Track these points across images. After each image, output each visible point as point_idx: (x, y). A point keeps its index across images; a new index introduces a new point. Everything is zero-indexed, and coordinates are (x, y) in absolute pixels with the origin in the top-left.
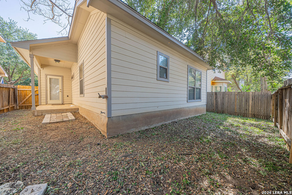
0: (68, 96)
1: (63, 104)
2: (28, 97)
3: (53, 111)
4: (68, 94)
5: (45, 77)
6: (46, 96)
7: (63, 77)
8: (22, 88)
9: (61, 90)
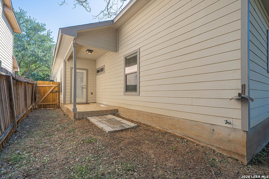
0: (92, 93)
1: (87, 103)
2: (47, 95)
3: (93, 113)
4: (92, 91)
5: (70, 71)
6: (70, 94)
7: (87, 70)
8: (41, 84)
9: (85, 86)
